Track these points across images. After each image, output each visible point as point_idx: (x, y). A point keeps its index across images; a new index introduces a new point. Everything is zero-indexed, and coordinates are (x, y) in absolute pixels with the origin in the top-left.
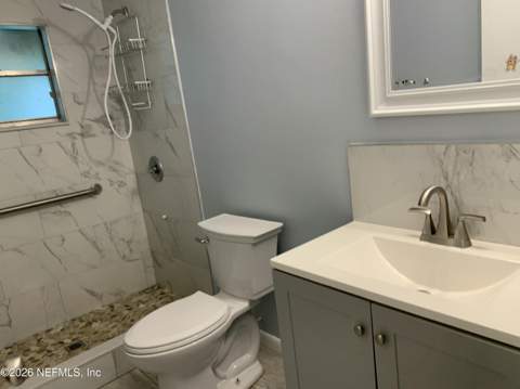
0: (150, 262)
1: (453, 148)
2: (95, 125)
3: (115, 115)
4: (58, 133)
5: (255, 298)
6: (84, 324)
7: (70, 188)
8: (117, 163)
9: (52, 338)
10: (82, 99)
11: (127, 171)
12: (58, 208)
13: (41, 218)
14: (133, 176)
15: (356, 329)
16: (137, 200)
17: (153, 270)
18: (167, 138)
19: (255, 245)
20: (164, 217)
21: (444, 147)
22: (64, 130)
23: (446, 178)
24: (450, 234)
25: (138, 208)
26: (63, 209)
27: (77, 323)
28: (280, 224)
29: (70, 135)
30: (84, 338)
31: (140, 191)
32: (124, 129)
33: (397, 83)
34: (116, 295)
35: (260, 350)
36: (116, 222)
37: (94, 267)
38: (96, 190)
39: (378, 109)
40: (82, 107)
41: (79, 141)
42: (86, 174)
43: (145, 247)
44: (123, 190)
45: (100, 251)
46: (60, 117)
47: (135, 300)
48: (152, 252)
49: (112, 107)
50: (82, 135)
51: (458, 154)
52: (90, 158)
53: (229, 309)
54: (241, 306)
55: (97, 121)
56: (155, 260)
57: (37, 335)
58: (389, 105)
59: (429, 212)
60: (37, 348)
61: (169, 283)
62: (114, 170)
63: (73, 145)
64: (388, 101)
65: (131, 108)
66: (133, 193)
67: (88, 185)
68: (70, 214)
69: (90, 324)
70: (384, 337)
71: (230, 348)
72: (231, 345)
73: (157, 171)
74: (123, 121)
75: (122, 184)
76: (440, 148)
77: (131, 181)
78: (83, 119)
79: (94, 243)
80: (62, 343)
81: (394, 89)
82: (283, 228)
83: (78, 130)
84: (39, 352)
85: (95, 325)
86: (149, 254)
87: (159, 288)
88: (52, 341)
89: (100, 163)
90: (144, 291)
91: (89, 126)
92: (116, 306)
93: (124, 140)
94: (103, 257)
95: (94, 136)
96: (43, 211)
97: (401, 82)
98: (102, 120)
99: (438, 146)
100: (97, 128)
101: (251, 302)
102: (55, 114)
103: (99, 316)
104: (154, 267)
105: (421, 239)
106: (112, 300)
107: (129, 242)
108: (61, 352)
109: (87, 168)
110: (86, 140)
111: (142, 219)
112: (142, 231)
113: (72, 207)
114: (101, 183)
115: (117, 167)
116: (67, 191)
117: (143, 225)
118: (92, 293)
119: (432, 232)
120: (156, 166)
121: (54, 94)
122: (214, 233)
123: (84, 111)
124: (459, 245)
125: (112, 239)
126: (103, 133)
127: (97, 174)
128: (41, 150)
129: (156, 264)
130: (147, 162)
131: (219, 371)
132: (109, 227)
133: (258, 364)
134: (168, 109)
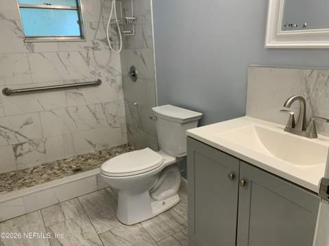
0: (125, 130)
1: (316, 72)
2: (101, 43)
3: (113, 38)
4: (80, 46)
5: (180, 156)
6: (83, 159)
8: (112, 68)
9: (66, 163)
10: (95, 26)
11: (117, 73)
12: (76, 90)
13: (66, 95)
14: (121, 77)
15: (229, 176)
16: (121, 92)
17: (126, 135)
18: (141, 55)
19: (183, 124)
20: (135, 103)
21: (310, 71)
22: (83, 44)
23: (308, 92)
24: (304, 129)
25: (121, 97)
26: (78, 92)
27: (80, 158)
28: (201, 114)
29: (86, 47)
30: (83, 167)
31: (124, 87)
32: (118, 47)
34: (104, 146)
36: (108, 103)
37: (93, 128)
38: (98, 83)
39: (270, 43)
40: (95, 31)
41: (91, 52)
42: (93, 73)
43: (123, 121)
44: (113, 85)
45: (97, 119)
46: (82, 36)
47: (114, 150)
48: (127, 125)
49: (112, 33)
50: (93, 48)
51: (318, 76)
52: (97, 63)
53: (163, 160)
54: (170, 160)
55: (102, 41)
56: (128, 129)
57: (58, 161)
58: (277, 40)
59: (292, 113)
60: (58, 168)
61: (134, 144)
62: (110, 72)
63: (88, 54)
64: (278, 38)
65: (122, 34)
66: (119, 88)
67: (94, 79)
68: (82, 95)
69: (87, 159)
70: (245, 182)
71: (162, 184)
72: (163, 182)
73: (134, 75)
74: (117, 42)
75: (113, 81)
76: (308, 72)
77: (119, 80)
78: (94, 38)
79: (94, 114)
80: (71, 167)
81: (283, 30)
82: (202, 116)
83: (91, 45)
84: (59, 170)
85: (90, 161)
86: (125, 125)
88: (66, 166)
89: (102, 67)
90: (120, 147)
91: (98, 44)
92: (103, 152)
93: (117, 54)
94: (98, 123)
95: (100, 50)
96: (67, 91)
97: (288, 25)
98: (105, 41)
100: (102, 45)
101: (177, 158)
102: (79, 34)
103: (92, 156)
104: (128, 133)
105: (285, 130)
106: (101, 148)
107: (114, 117)
108: (70, 171)
109: (94, 69)
110: (95, 52)
111: (123, 104)
112: (122, 112)
113: (83, 91)
114: (101, 79)
115: (112, 71)
116: (81, 81)
117: (124, 108)
118: (90, 143)
119: (292, 126)
120: (134, 72)
121: (80, 22)
124: (308, 137)
125: (104, 113)
126: (106, 48)
127: (100, 73)
128: (69, 55)
129: (129, 132)
130: (129, 69)
131: (153, 195)
132: (103, 106)
133: (177, 196)
134: (143, 36)
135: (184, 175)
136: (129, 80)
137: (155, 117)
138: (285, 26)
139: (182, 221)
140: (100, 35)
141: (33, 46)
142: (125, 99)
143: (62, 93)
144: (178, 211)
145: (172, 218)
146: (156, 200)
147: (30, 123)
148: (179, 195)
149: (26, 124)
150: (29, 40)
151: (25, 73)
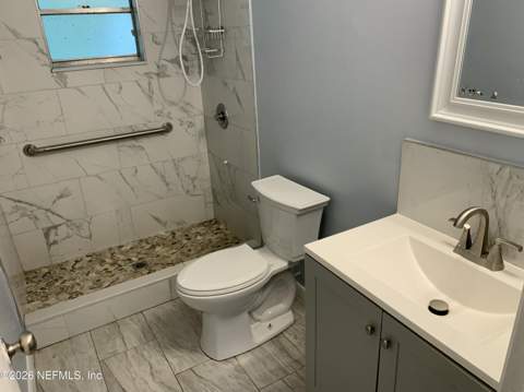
0: (211, 199)
1: (507, 170)
2: (170, 65)
3: (189, 56)
4: (137, 72)
6: (148, 246)
7: (145, 125)
8: (188, 104)
9: (122, 253)
10: (160, 38)
11: (196, 112)
12: (133, 142)
13: (119, 151)
14: (202, 117)
15: (366, 329)
16: (204, 140)
17: (212, 205)
18: (234, 89)
20: (226, 162)
21: (498, 167)
22: (142, 69)
24: (484, 253)
25: (204, 149)
26: (137, 144)
27: (144, 244)
28: (328, 199)
29: (146, 74)
30: (148, 259)
31: (207, 132)
32: (196, 70)
33: (463, 90)
34: (178, 224)
35: (296, 300)
36: (183, 159)
37: (161, 198)
38: (168, 129)
39: (438, 113)
40: (160, 47)
41: (155, 81)
42: (159, 114)
43: (208, 185)
44: (191, 130)
45: (167, 184)
46: (140, 55)
47: (194, 231)
48: (213, 191)
49: (188, 48)
50: (158, 75)
51: (510, 178)
52: (164, 97)
53: (269, 266)
54: (281, 265)
55: (172, 61)
56: (215, 197)
57: (110, 249)
58: (450, 111)
59: (467, 226)
60: (111, 261)
61: (224, 220)
62: (185, 111)
63: (150, 84)
64: (451, 107)
65: (203, 53)
66: (201, 135)
67: (159, 124)
68: (143, 148)
69: (153, 247)
70: (389, 342)
72: (270, 294)
73: (222, 118)
74: (196, 62)
75: (191, 125)
76: (495, 167)
77: (199, 122)
78: (159, 59)
79: (163, 177)
80: (130, 260)
81: (460, 95)
82: (329, 202)
83: (155, 70)
84: (112, 265)
85: (158, 249)
86: (210, 191)
87: (216, 222)
88: (122, 257)
89: (173, 103)
90: (202, 224)
91: (165, 67)
92: (178, 234)
93: (197, 82)
94: (169, 190)
95: (168, 76)
96: (121, 144)
98: (175, 61)
99: (492, 165)
100: (171, 68)
101: (290, 263)
102: (135, 52)
103: (162, 241)
105: (455, 251)
106: (174, 227)
107: (193, 179)
108: (129, 268)
109: (160, 108)
110: (161, 80)
111: (207, 159)
112: (206, 171)
113: (144, 142)
114: (172, 122)
115: (188, 108)
116: (142, 127)
117: (208, 165)
118: (157, 219)
119: (467, 246)
120: (223, 113)
121: (136, 33)
122: (264, 197)
123: (162, 49)
124: (490, 268)
125: (178, 174)
126: (177, 73)
127: (169, 113)
128: (121, 88)
129: (216, 202)
130: (215, 108)
131: (255, 314)
132: (176, 164)
133: (290, 312)
134: (238, 60)
135: (301, 279)
136: (216, 124)
137: (255, 198)
139: (297, 354)
140: (169, 53)
141: (66, 78)
142: (209, 152)
143: (113, 147)
144: (291, 338)
145: (283, 349)
146: (259, 320)
147: (67, 196)
148: (294, 312)
149: (61, 197)
150: (59, 66)
151: (56, 120)
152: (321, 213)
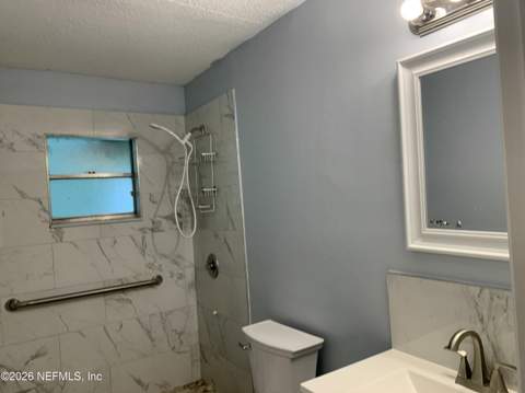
0: (197, 356)
1: (486, 291)
2: (164, 222)
3: (183, 214)
4: (133, 228)
7: (135, 277)
8: (179, 257)
10: (157, 199)
11: (187, 264)
12: (122, 295)
13: (106, 304)
14: (193, 269)
16: (193, 292)
17: (199, 364)
18: (225, 240)
19: (293, 360)
20: (215, 313)
21: (478, 289)
22: (137, 224)
23: (482, 320)
24: (486, 382)
25: (193, 301)
26: (125, 297)
28: (320, 341)
29: (141, 229)
31: (197, 284)
32: (189, 225)
36: (171, 312)
37: (145, 356)
38: (158, 281)
39: (414, 244)
40: (156, 206)
41: (148, 236)
42: (150, 266)
43: (195, 340)
44: (180, 282)
45: (152, 340)
46: (136, 213)
48: (201, 346)
49: (183, 206)
50: (152, 230)
51: (492, 299)
52: (156, 251)
55: (166, 218)
56: (202, 353)
58: (424, 241)
59: (463, 353)
61: (212, 380)
62: (176, 263)
63: (143, 238)
64: (424, 237)
65: (197, 209)
66: (190, 286)
67: (150, 276)
68: (131, 302)
73: (213, 267)
74: (189, 219)
75: (181, 276)
76: (475, 290)
77: (190, 273)
78: (155, 216)
79: (149, 332)
81: (429, 227)
82: (323, 344)
83: (151, 225)
86: (198, 347)
87: (203, 384)
89: (164, 256)
90: (188, 386)
91: (160, 222)
94: (154, 346)
95: (162, 231)
96: (108, 297)
97: (435, 221)
98: (170, 218)
99: (472, 288)
100: (165, 224)
102: (132, 210)
104: (201, 361)
105: (457, 382)
107: (180, 334)
109: (152, 260)
110: (156, 234)
111: (195, 312)
112: (194, 325)
113: (132, 295)
114: (161, 274)
115: (179, 260)
116: (131, 279)
117: (196, 317)
118: (139, 382)
119: (467, 376)
120: (214, 263)
121: (135, 194)
122: (257, 342)
123: (158, 209)
125: (164, 328)
126: (171, 228)
127: (160, 266)
128: (115, 242)
129: (204, 359)
130: (206, 259)
132: (164, 317)
134: (228, 213)
136: (206, 274)
137: (247, 344)
138: (431, 222)
140: (165, 210)
141: (62, 233)
142: (198, 303)
143: (100, 301)
147: (44, 354)
149: (37, 356)
150: (58, 224)
151: (45, 274)
152: (316, 356)
